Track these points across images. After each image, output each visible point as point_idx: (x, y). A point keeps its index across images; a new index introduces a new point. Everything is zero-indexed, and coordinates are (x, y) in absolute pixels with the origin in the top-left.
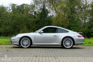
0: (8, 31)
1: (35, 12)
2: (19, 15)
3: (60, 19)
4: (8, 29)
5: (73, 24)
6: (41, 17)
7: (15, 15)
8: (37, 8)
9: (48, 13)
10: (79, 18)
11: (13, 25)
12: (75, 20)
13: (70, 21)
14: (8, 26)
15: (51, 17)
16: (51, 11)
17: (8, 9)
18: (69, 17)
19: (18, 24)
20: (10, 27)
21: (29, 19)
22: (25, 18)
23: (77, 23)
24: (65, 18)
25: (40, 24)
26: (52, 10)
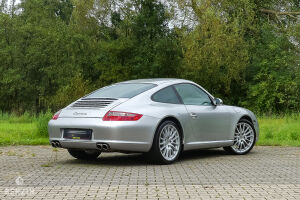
0: (12, 89)
1: (116, 17)
4: (10, 85)
5: (265, 62)
6: (139, 35)
7: (37, 28)
9: (166, 17)
10: (285, 39)
11: (29, 67)
12: (271, 46)
13: (252, 51)
14: (12, 71)
15: (176, 33)
16: (179, 12)
17: (9, 3)
18: (246, 35)
20: (18, 76)
21: (93, 43)
22: (76, 40)
24: (233, 39)
25: (136, 63)
26: (181, 8)
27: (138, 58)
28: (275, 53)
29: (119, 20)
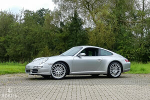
0: (20, 53)
1: (62, 24)
2: (36, 29)
3: (101, 34)
4: (19, 51)
5: (122, 42)
6: (72, 31)
7: (30, 28)
8: (64, 17)
9: (82, 23)
10: (130, 32)
11: (27, 44)
12: (125, 35)
13: (117, 37)
14: (19, 45)
15: (87, 30)
16: (87, 22)
17: (19, 18)
18: (114, 31)
19: (34, 43)
20: (22, 48)
21: (52, 34)
22: (46, 33)
23: (128, 39)
24: (109, 32)
25: (70, 42)
26: (88, 20)
27: (71, 40)
29: (64, 25)
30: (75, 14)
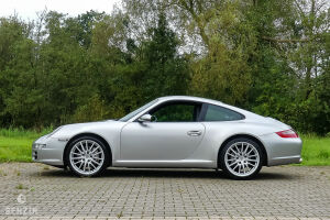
0: (35, 108)
1: (130, 43)
2: (72, 53)
3: (218, 68)
4: (33, 104)
5: (267, 85)
6: (152, 60)
7: (60, 53)
8: (136, 28)
9: (176, 43)
10: (286, 64)
11: (51, 88)
12: (273, 70)
13: (255, 74)
14: (34, 91)
15: (187, 58)
16: (188, 39)
17: (35, 30)
18: (250, 60)
19: (68, 86)
21: (110, 67)
22: (94, 63)
23: (281, 79)
24: (238, 63)
25: (148, 85)
26: (190, 35)
27: (151, 81)
28: (276, 77)
29: (134, 47)
30: (160, 22)
